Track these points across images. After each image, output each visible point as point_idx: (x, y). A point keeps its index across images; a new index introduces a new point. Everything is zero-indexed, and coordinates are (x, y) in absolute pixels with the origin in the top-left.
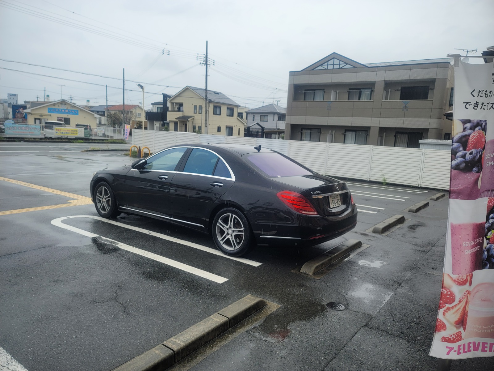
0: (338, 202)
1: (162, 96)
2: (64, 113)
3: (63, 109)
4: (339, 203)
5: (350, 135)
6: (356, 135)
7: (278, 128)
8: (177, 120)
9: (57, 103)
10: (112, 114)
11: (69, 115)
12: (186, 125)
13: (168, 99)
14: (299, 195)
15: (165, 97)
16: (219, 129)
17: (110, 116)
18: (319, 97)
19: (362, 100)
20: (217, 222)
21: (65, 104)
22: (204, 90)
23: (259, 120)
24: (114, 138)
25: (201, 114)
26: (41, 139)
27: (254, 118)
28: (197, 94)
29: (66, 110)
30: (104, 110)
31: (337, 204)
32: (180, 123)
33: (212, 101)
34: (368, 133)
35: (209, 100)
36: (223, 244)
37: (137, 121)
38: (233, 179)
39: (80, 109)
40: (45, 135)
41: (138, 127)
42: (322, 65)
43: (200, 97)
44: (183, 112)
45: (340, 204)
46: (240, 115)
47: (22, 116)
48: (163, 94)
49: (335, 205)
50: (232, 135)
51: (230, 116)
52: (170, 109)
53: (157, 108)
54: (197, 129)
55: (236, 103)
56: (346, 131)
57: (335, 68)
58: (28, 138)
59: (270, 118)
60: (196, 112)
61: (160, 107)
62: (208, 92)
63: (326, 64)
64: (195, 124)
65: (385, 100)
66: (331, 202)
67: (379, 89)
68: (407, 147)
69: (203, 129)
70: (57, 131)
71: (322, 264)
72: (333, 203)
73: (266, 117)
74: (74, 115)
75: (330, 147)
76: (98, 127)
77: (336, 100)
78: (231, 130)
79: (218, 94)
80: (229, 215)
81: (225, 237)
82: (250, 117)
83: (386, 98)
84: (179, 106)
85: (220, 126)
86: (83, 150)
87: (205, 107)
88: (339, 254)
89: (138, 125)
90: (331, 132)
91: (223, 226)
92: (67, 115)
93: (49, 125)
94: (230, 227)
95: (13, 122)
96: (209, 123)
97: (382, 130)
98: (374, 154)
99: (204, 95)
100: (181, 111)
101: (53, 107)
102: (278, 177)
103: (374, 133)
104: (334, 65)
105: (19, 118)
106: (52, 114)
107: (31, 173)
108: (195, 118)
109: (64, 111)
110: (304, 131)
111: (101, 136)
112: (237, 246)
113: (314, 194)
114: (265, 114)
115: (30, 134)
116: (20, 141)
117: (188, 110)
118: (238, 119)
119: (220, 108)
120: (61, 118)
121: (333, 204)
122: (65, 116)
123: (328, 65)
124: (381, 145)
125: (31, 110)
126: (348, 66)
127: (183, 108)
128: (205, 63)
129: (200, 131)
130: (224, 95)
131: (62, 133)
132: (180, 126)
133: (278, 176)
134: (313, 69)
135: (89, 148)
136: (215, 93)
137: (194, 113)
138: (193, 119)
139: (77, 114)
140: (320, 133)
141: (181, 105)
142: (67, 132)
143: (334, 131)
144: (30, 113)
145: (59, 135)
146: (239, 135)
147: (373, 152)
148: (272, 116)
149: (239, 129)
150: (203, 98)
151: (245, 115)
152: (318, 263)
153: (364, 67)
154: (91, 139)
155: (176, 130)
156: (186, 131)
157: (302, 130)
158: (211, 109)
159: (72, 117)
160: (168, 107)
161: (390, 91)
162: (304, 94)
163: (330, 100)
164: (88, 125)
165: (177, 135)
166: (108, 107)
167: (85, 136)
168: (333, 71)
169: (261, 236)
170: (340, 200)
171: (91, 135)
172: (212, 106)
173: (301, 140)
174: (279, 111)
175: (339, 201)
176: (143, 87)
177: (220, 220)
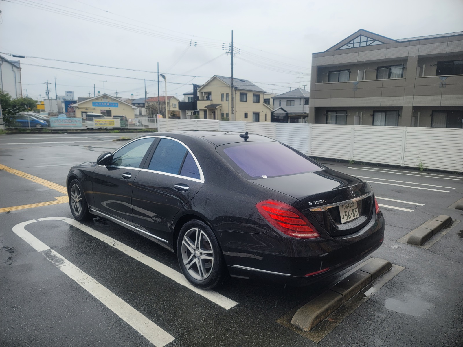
0: (354, 213)
1: (193, 86)
2: (106, 106)
3: (105, 103)
4: (356, 214)
5: (380, 117)
6: (386, 116)
7: (304, 112)
8: (206, 108)
9: (100, 97)
10: (150, 106)
11: (110, 108)
12: (214, 113)
13: (198, 88)
14: (288, 207)
15: (196, 87)
16: (246, 115)
17: (148, 108)
18: (344, 78)
19: (393, 78)
20: (182, 238)
21: (107, 98)
22: (230, 78)
23: (286, 105)
24: (150, 127)
25: (228, 102)
26: (82, 130)
27: (280, 103)
28: (225, 83)
29: (108, 103)
30: (144, 102)
31: (352, 216)
32: (209, 111)
33: (238, 88)
34: (400, 114)
35: (235, 87)
36: (189, 269)
37: (171, 111)
38: (202, 180)
39: (120, 102)
40: (86, 127)
41: (172, 117)
42: (348, 43)
43: (226, 85)
44: (211, 100)
45: (357, 216)
46: (267, 101)
47: (73, 110)
48: (193, 84)
49: (350, 218)
50: (259, 121)
51: (256, 102)
52: (200, 98)
53: (189, 98)
54: (225, 116)
55: (262, 89)
56: (375, 112)
57: (361, 45)
58: (70, 130)
59: (297, 102)
60: (223, 100)
61: (191, 97)
62: (234, 80)
63: (352, 42)
64: (223, 112)
65: (419, 76)
66: (342, 214)
67: (412, 65)
68: (446, 127)
69: (230, 116)
70: (97, 123)
71: (327, 310)
72: (346, 215)
73: (292, 102)
74: (114, 108)
75: (356, 129)
76: (136, 117)
77: (363, 80)
78: (257, 115)
79: (244, 81)
80: (196, 231)
81: (191, 261)
82: (277, 103)
83: (421, 75)
84: (208, 95)
85: (247, 112)
86: (114, 140)
87: (232, 94)
88: (356, 288)
89: (172, 115)
90: (358, 114)
91: (190, 246)
92: (108, 108)
93: (90, 118)
94: (198, 248)
95: (66, 115)
96: (236, 110)
97: (417, 110)
98: (408, 137)
99: (230, 83)
100: (210, 100)
101: (97, 101)
102: (262, 178)
103: (407, 114)
104: (360, 42)
105: (71, 112)
106: (97, 108)
107: (49, 164)
108: (222, 106)
109: (105, 104)
110: (329, 113)
111: (138, 126)
112: (205, 275)
113: (314, 206)
114: (292, 98)
115: (74, 126)
116: (63, 133)
117: (216, 99)
118: (264, 105)
119: (246, 94)
120: (104, 111)
121: (346, 217)
122: (107, 109)
123: (354, 43)
124: (416, 125)
125: (78, 105)
126: (376, 43)
127: (211, 97)
128: (230, 52)
129: (228, 118)
130: (250, 82)
131: (101, 124)
132: (209, 114)
133: (262, 176)
134: (338, 49)
135: (119, 137)
136: (241, 80)
137: (222, 101)
138: (221, 106)
139: (117, 106)
140: (347, 115)
141: (209, 94)
142: (105, 123)
143: (361, 113)
144: (77, 108)
145: (98, 126)
146: (266, 120)
147: (407, 134)
148: (299, 100)
149: (266, 115)
150: (229, 86)
151: (271, 101)
152: (319, 309)
153: (395, 42)
154: (127, 129)
155: (205, 118)
156: (214, 119)
157: (327, 113)
158: (237, 96)
159: (112, 109)
160: (198, 97)
161: (425, 67)
162: (328, 76)
163: (357, 80)
164: (124, 115)
165: (198, 122)
166: (147, 99)
167: (121, 126)
168: (360, 49)
169: (234, 266)
170: (357, 210)
171: (127, 125)
172: (238, 93)
173: (327, 123)
174: (305, 95)
175: (356, 212)
176: (165, 77)
177: (186, 236)
